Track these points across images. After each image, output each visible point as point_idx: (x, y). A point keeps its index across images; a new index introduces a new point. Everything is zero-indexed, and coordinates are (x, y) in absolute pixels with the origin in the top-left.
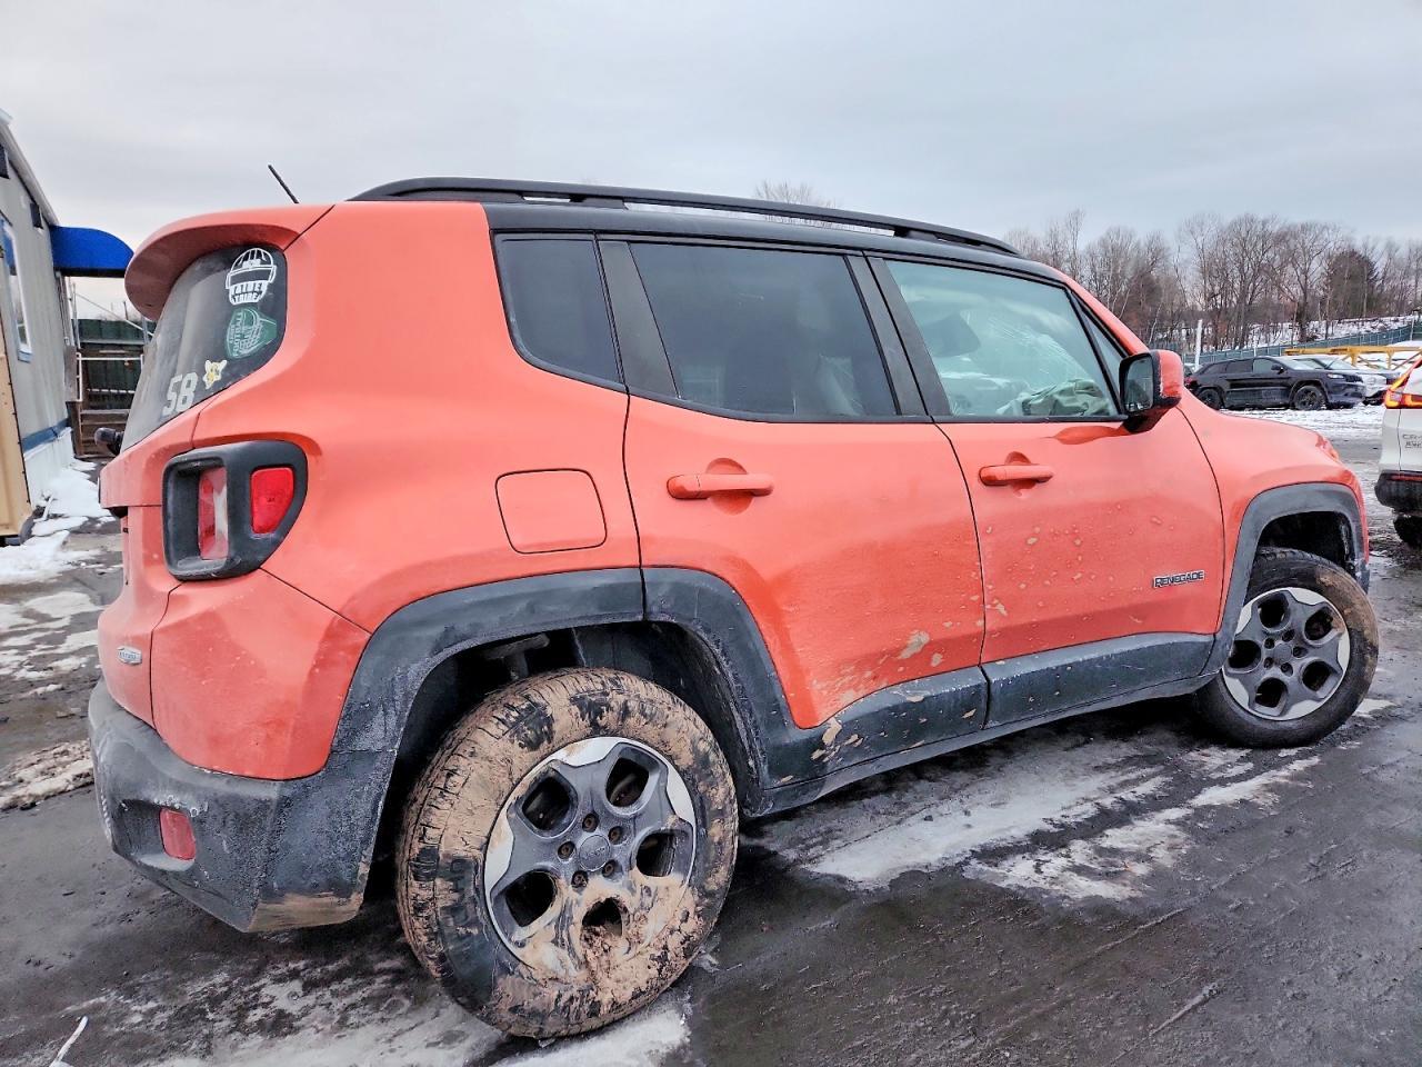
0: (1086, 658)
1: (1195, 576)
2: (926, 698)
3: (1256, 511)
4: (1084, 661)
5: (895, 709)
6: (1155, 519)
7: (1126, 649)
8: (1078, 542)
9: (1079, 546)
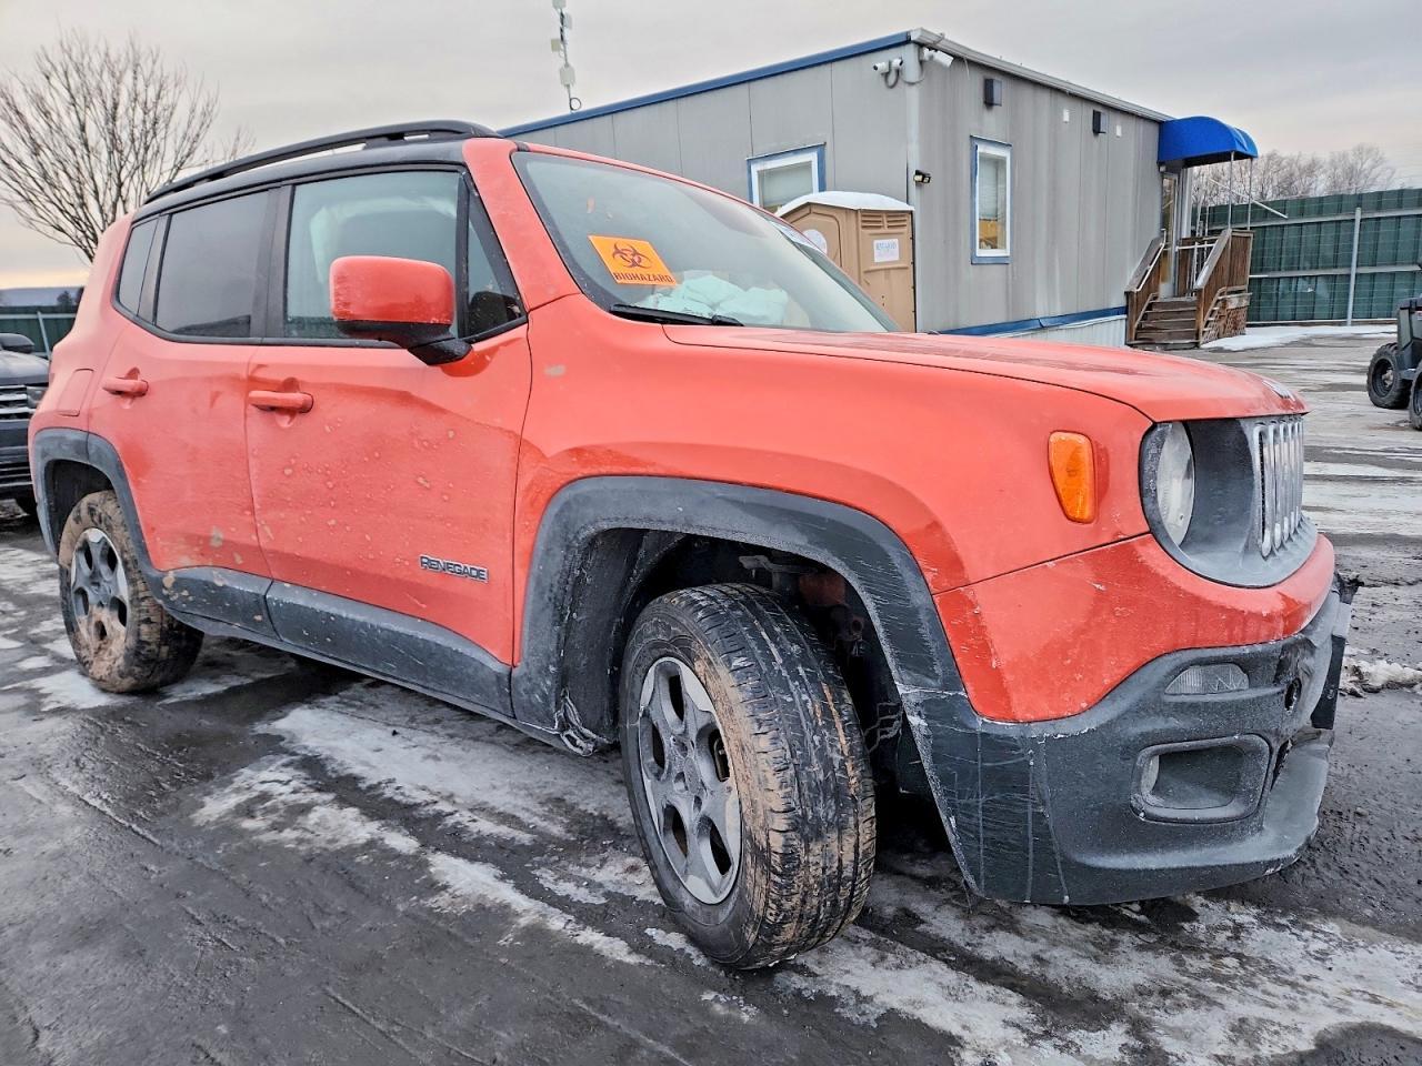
0: (351, 616)
1: (474, 573)
2: (224, 587)
3: (567, 504)
4: (347, 618)
5: (206, 583)
6: (421, 480)
7: (396, 628)
8: (330, 484)
9: (331, 489)
